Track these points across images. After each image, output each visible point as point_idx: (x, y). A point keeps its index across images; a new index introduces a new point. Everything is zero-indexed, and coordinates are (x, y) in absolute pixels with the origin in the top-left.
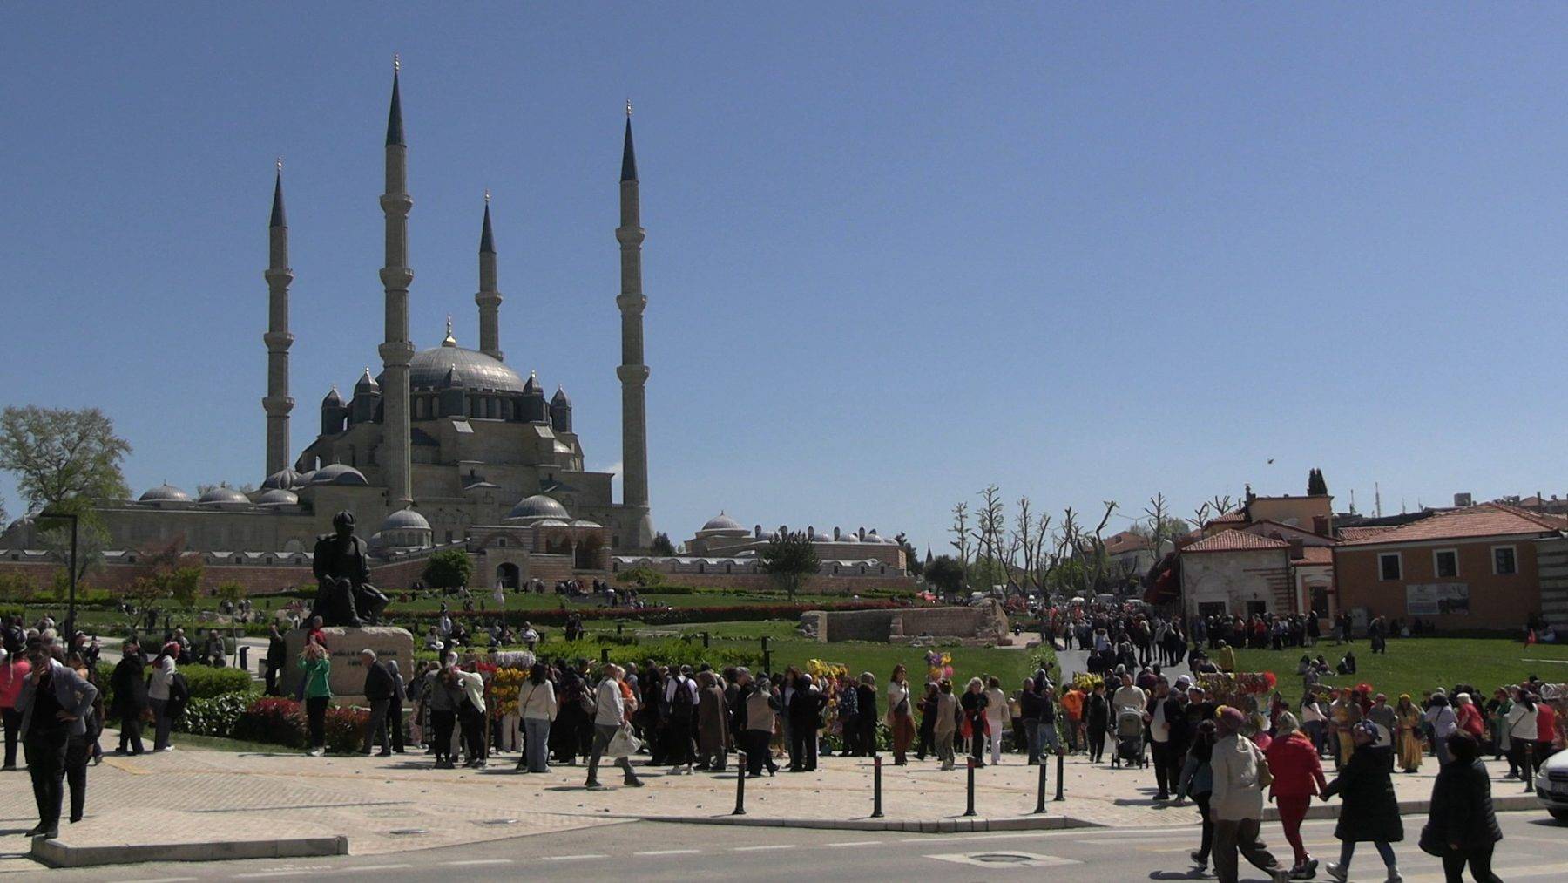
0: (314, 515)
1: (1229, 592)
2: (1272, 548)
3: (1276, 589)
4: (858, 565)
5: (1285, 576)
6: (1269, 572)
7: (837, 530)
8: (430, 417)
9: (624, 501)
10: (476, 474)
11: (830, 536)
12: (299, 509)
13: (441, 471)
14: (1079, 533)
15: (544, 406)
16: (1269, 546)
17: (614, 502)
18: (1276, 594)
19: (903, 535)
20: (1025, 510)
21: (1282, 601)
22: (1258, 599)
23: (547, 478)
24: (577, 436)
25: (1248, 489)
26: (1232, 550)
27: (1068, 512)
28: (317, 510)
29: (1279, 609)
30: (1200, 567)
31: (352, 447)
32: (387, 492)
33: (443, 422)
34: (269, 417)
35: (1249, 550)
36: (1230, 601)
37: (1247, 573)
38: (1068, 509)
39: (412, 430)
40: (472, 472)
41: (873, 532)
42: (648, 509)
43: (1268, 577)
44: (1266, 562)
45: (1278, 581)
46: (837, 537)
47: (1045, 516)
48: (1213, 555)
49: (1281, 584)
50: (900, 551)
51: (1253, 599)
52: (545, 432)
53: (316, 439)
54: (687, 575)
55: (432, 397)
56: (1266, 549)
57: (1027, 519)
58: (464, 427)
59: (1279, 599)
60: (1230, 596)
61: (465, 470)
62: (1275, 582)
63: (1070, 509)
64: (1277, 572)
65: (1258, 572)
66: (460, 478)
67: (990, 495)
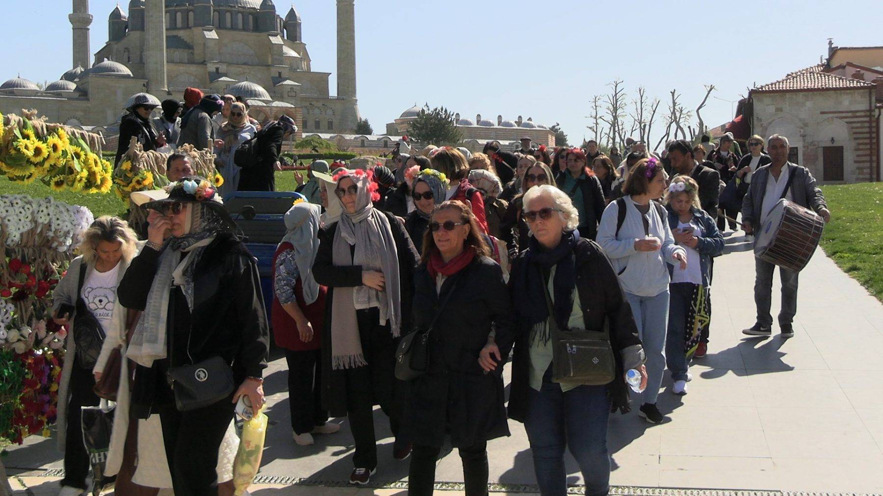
0: (88, 100)
1: (804, 136)
2: (854, 88)
3: (855, 133)
4: (513, 143)
5: (867, 119)
6: (850, 115)
7: (500, 117)
8: (186, 27)
9: (338, 95)
10: (220, 71)
11: (495, 122)
12: (77, 95)
13: (193, 68)
14: (683, 112)
15: (278, 21)
16: (852, 85)
17: (330, 95)
18: (855, 139)
19: (558, 125)
20: (642, 97)
21: (861, 147)
22: (836, 144)
23: (277, 75)
24: (305, 45)
25: (830, 43)
26: (808, 90)
27: (673, 93)
28: (90, 96)
29: (858, 156)
30: (771, 109)
31: (127, 49)
32: (148, 83)
33: (197, 31)
34: (73, 29)
35: (828, 89)
36: (804, 147)
37: (826, 116)
38: (673, 91)
39: (167, 37)
40: (217, 69)
41: (530, 119)
42: (357, 100)
43: (848, 120)
44: (846, 103)
45: (859, 125)
46: (500, 123)
47: (656, 100)
48: (788, 95)
49: (862, 127)
50: (550, 136)
51: (829, 144)
52: (276, 40)
53: (105, 45)
54: (372, 148)
55: (188, 11)
56: (847, 88)
57: (643, 104)
58: (212, 35)
59: (859, 144)
60: (804, 140)
61: (211, 68)
62: (854, 125)
63: (675, 90)
64: (858, 114)
65: (836, 115)
66: (207, 74)
67: (616, 87)
